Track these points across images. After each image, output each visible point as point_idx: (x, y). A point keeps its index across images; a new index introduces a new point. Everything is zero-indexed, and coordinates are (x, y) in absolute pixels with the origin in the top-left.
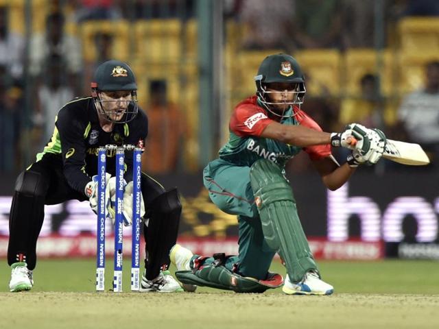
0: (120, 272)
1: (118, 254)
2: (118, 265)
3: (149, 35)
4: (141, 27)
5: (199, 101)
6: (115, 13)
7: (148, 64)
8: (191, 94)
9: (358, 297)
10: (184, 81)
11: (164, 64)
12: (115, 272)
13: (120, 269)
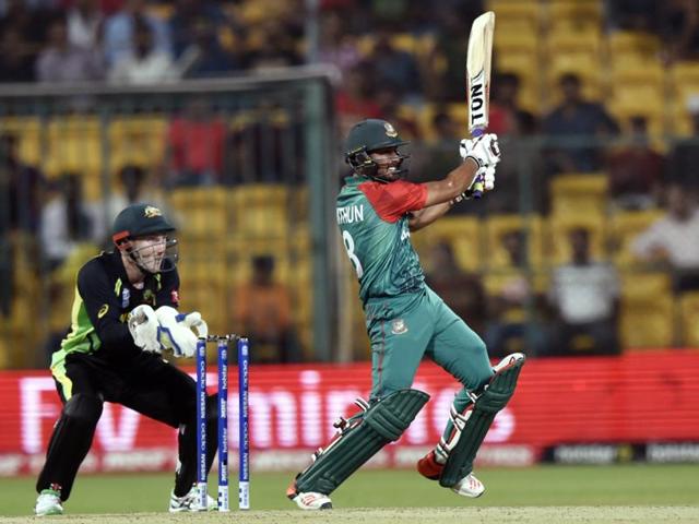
0: (226, 487)
1: (223, 466)
2: (224, 479)
3: (251, 204)
4: (241, 194)
5: (314, 281)
6: (208, 178)
7: (251, 238)
8: (303, 273)
9: (512, 510)
10: (294, 258)
11: (269, 237)
12: (220, 487)
13: (225, 483)
